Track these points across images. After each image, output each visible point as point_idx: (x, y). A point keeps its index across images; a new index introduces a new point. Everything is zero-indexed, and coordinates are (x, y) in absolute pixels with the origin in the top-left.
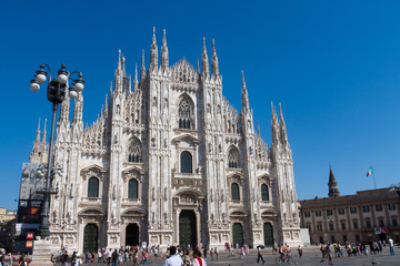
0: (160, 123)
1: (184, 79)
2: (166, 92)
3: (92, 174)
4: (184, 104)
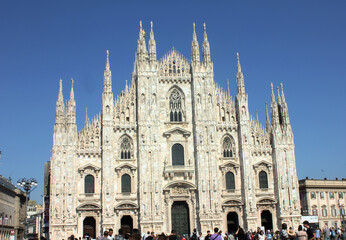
0: (149, 119)
1: (173, 71)
2: (154, 87)
3: (88, 172)
4: (175, 96)
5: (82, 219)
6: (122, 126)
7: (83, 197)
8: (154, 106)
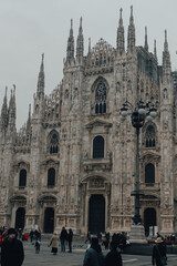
0: (70, 114)
1: (100, 62)
2: (77, 82)
3: (22, 167)
4: (101, 87)
5: (15, 209)
6: (50, 123)
7: (16, 190)
8: (76, 101)
